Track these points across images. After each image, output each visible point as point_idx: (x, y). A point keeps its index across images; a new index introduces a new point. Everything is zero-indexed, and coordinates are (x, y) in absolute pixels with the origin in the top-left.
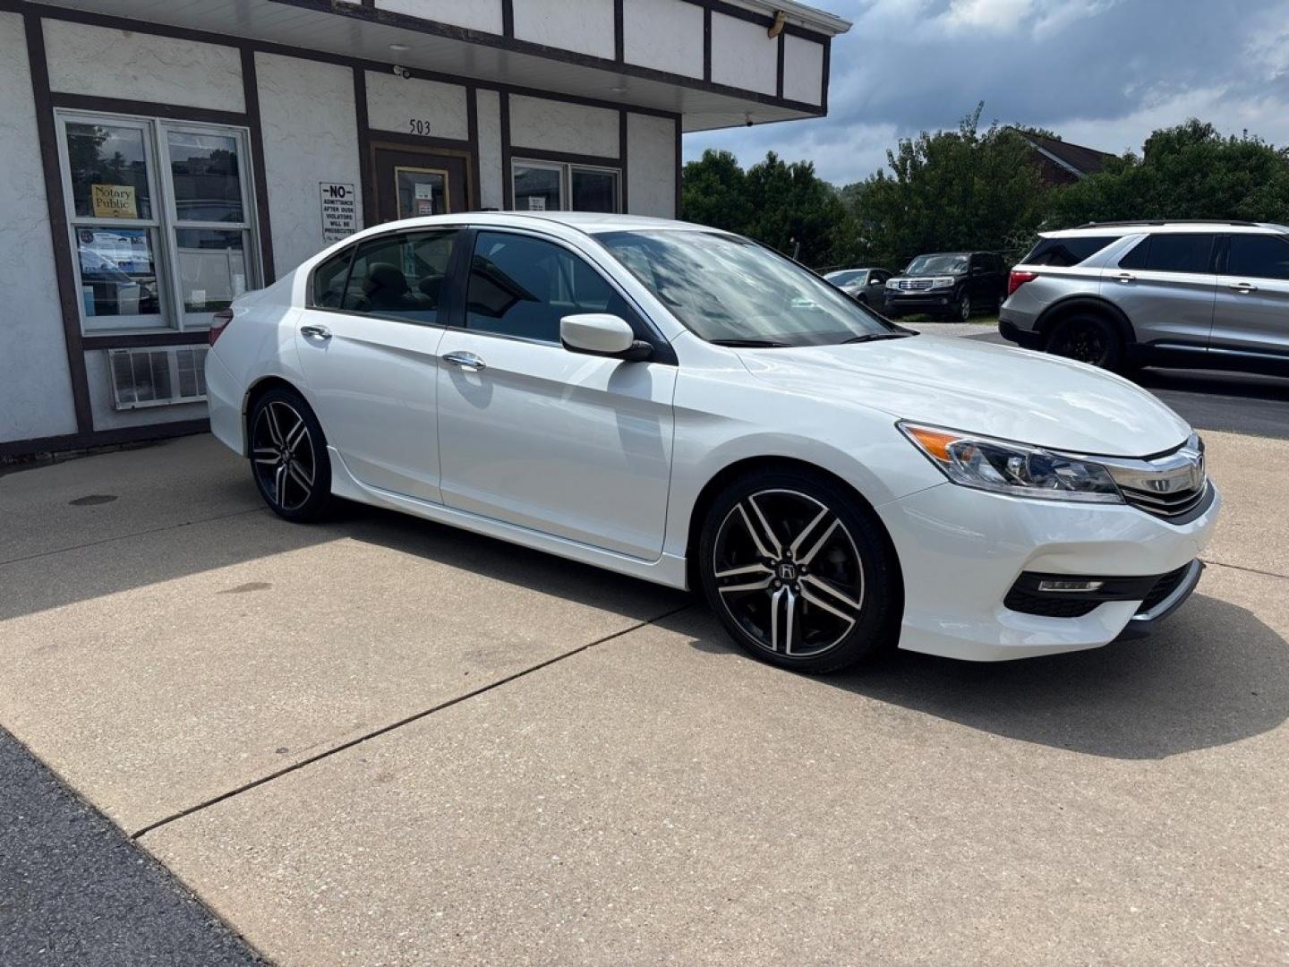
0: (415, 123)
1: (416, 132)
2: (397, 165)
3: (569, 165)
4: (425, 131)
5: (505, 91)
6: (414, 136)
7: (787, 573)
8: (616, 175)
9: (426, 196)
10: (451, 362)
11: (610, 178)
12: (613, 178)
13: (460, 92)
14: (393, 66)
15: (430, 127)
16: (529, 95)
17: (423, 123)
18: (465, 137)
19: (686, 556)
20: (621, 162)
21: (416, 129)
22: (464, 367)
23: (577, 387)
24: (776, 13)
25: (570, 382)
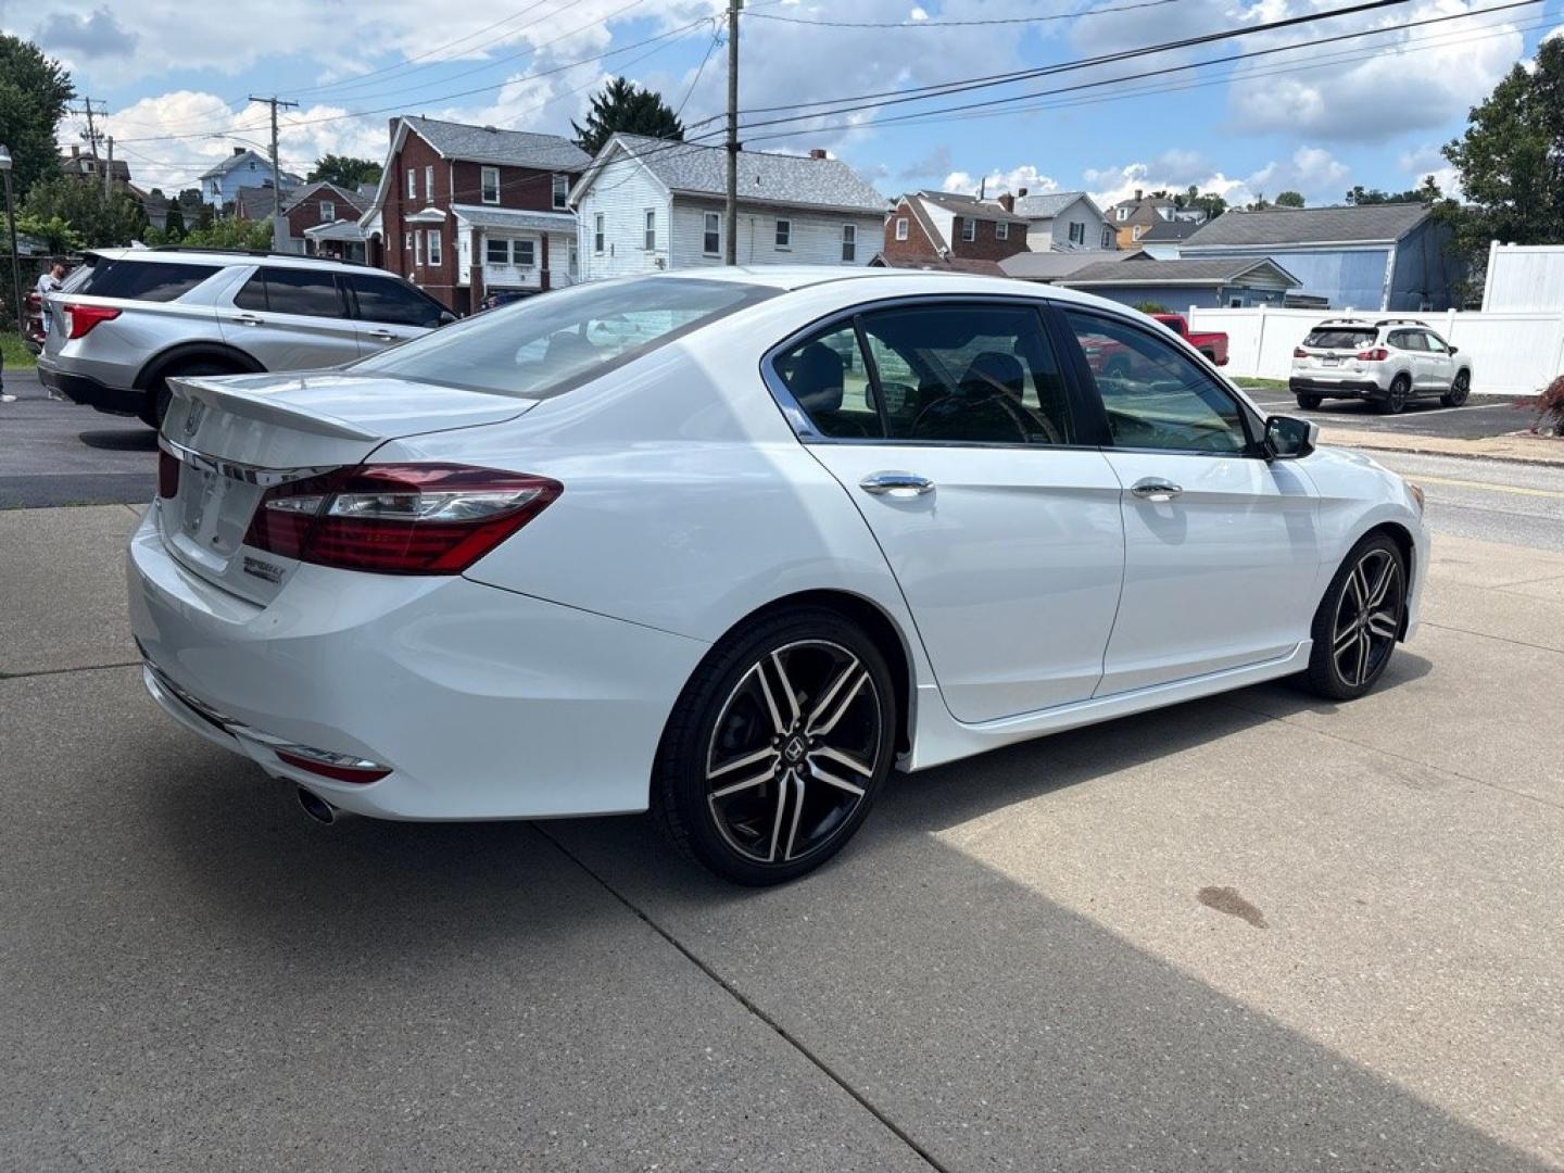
7: (1364, 619)
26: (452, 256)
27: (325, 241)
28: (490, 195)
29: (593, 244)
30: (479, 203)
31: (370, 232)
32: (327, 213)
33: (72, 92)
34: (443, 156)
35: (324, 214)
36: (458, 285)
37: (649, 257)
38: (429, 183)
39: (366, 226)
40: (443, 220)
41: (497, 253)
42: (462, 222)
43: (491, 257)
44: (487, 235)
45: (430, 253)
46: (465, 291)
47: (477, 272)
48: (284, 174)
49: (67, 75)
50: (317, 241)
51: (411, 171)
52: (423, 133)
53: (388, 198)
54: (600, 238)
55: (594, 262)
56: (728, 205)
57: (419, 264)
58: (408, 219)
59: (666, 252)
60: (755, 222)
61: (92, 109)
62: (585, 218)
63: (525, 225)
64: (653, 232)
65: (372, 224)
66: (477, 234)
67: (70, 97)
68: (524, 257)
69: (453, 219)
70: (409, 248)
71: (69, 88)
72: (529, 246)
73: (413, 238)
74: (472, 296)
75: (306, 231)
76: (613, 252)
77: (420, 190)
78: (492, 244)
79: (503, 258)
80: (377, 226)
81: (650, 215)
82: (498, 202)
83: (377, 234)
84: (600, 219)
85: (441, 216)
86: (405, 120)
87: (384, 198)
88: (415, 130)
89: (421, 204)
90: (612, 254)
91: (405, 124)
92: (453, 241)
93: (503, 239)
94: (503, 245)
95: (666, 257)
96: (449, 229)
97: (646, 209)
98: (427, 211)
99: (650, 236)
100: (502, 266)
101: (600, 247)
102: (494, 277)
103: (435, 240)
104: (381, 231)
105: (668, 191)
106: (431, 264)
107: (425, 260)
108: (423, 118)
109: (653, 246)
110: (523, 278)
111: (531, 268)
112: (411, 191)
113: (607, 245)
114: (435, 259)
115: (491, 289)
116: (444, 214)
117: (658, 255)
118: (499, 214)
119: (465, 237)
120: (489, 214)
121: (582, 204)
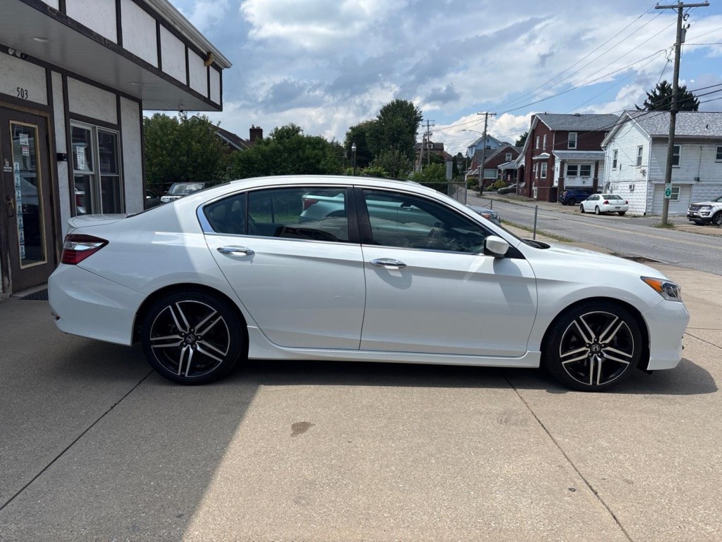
0: (20, 90)
1: (20, 97)
2: (11, 120)
3: (97, 126)
4: (25, 96)
5: (66, 74)
6: (19, 98)
7: (596, 349)
8: (116, 134)
9: (25, 143)
10: (379, 265)
11: (112, 136)
12: (114, 138)
13: (41, 71)
14: (9, 48)
15: (28, 94)
16: (76, 78)
17: (24, 90)
18: (45, 103)
19: (541, 351)
20: (118, 126)
21: (20, 95)
22: (387, 267)
23: (475, 273)
24: (209, 53)
25: (470, 270)
26: (551, 173)
27: (505, 170)
28: (572, 145)
29: (612, 165)
30: (566, 149)
31: (520, 164)
32: (508, 158)
33: (422, 118)
34: (550, 129)
35: (507, 158)
36: (553, 186)
37: (638, 169)
38: (544, 142)
39: (518, 162)
40: (549, 158)
41: (572, 171)
42: (557, 158)
43: (569, 174)
44: (568, 164)
45: (541, 172)
46: (556, 189)
47: (561, 180)
48: (501, 143)
49: (421, 112)
50: (502, 170)
51: (538, 137)
52: (544, 121)
53: (528, 150)
54: (615, 161)
55: (612, 173)
56: (669, 142)
57: (537, 178)
58: (534, 158)
59: (646, 166)
60: (703, 148)
61: (429, 124)
62: (609, 153)
63: (588, 158)
64: (641, 157)
65: (521, 161)
66: (562, 163)
67: (422, 120)
68: (586, 172)
69: (553, 157)
70: (534, 171)
71: (421, 117)
72: (589, 167)
73: (535, 167)
74: (558, 192)
75: (499, 166)
76: (621, 168)
77: (541, 145)
78: (569, 168)
79: (575, 174)
80: (523, 163)
81: (641, 149)
82: (575, 148)
83: (522, 165)
84: (616, 152)
85: (548, 156)
86: (537, 116)
87: (526, 149)
88: (540, 119)
89: (541, 151)
90: (620, 169)
91: (537, 117)
92: (552, 167)
93: (576, 165)
94: (576, 168)
95: (647, 169)
96: (551, 161)
97: (638, 146)
98: (543, 154)
99: (640, 159)
100: (574, 177)
101: (615, 166)
102: (569, 182)
103: (544, 167)
104: (524, 164)
105: (649, 137)
106: (542, 177)
107: (539, 176)
108: (546, 114)
109: (641, 164)
110: (584, 182)
111: (589, 177)
112: (537, 145)
113: (618, 165)
114: (544, 175)
115: (567, 188)
116: (549, 155)
117: (643, 168)
118: (575, 154)
119: (557, 165)
120: (570, 153)
121: (608, 146)
